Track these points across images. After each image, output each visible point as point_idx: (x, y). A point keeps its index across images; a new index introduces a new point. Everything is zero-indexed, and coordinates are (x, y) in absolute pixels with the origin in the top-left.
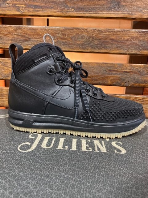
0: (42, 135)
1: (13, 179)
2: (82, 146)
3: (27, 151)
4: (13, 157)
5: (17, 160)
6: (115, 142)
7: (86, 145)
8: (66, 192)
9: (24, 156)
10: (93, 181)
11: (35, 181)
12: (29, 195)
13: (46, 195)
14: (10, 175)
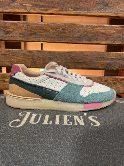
0: (30, 113)
1: (5, 151)
2: (64, 120)
3: (17, 127)
4: (5, 132)
5: (9, 134)
6: (91, 117)
7: (67, 120)
8: (50, 160)
9: (15, 131)
10: (72, 149)
11: (23, 152)
12: (19, 163)
13: (33, 163)
14: (3, 147)
